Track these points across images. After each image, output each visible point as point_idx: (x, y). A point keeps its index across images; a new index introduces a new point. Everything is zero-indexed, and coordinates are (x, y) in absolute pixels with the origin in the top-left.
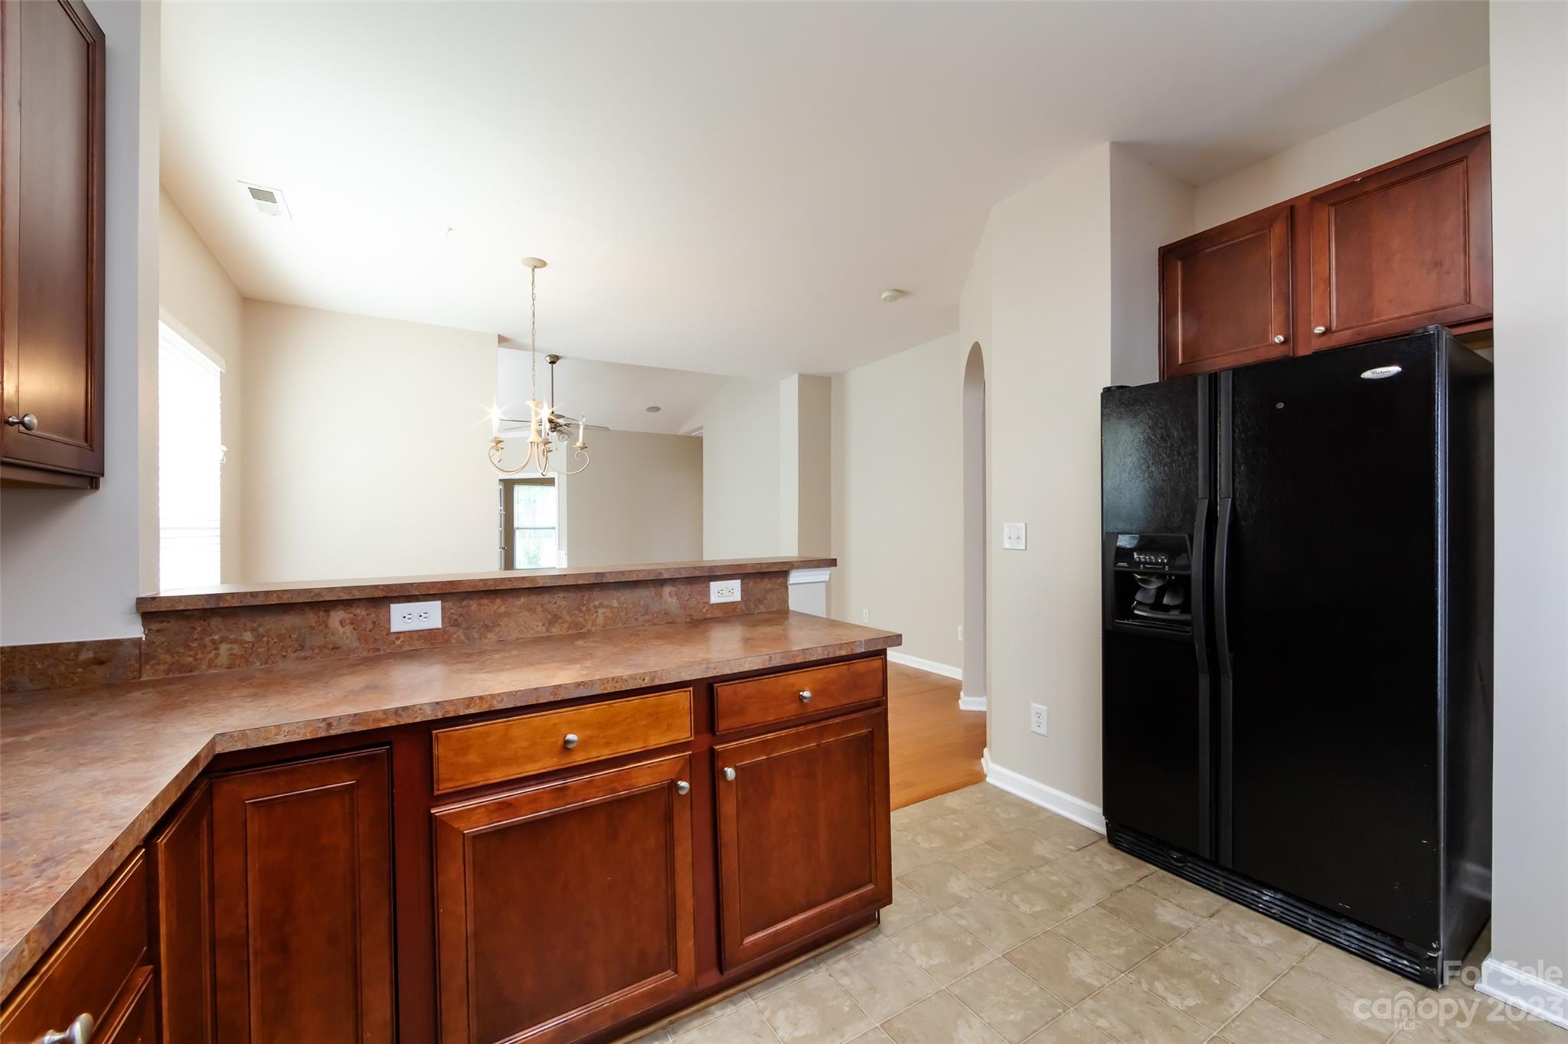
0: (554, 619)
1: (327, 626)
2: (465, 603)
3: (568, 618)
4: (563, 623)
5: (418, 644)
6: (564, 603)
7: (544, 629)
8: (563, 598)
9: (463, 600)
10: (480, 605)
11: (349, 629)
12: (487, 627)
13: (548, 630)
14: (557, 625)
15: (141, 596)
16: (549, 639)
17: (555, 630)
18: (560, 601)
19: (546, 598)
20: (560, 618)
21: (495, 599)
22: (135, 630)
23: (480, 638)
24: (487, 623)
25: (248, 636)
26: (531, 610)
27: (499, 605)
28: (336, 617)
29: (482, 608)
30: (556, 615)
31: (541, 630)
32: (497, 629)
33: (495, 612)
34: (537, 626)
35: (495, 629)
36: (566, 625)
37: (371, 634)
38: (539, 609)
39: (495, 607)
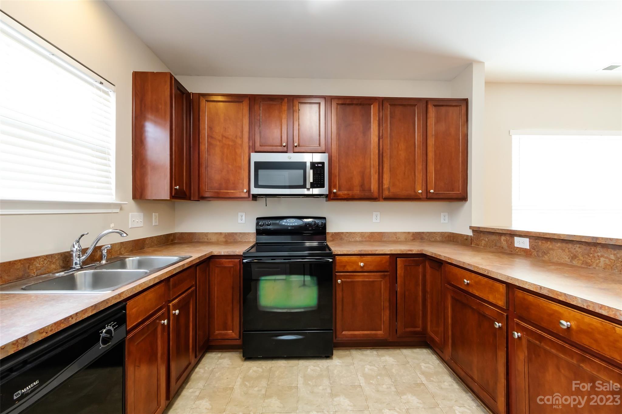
0: (574, 257)
1: (501, 241)
2: (537, 241)
3: (581, 258)
4: (579, 260)
5: (522, 253)
6: (579, 250)
7: (569, 260)
8: (579, 247)
9: (536, 239)
10: (542, 243)
11: (505, 242)
12: (545, 253)
13: (571, 261)
14: (576, 260)
15: (472, 226)
16: (572, 266)
17: (575, 262)
18: (577, 249)
19: (570, 246)
20: (578, 257)
21: (548, 242)
22: (470, 233)
23: (542, 257)
24: (545, 251)
25: (487, 240)
26: (564, 250)
27: (549, 245)
28: (503, 238)
29: (543, 244)
30: (575, 255)
31: (567, 260)
32: (548, 255)
33: (547, 247)
34: (566, 258)
35: (548, 254)
36: (581, 262)
37: (510, 246)
38: (567, 250)
39: (548, 245)
